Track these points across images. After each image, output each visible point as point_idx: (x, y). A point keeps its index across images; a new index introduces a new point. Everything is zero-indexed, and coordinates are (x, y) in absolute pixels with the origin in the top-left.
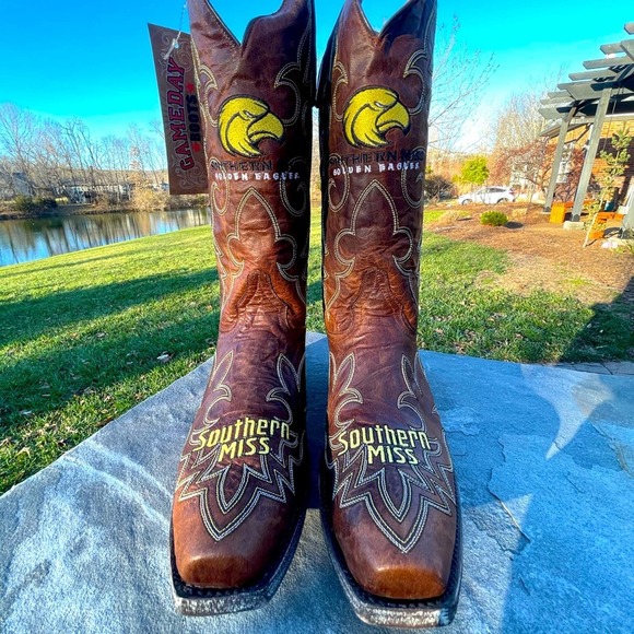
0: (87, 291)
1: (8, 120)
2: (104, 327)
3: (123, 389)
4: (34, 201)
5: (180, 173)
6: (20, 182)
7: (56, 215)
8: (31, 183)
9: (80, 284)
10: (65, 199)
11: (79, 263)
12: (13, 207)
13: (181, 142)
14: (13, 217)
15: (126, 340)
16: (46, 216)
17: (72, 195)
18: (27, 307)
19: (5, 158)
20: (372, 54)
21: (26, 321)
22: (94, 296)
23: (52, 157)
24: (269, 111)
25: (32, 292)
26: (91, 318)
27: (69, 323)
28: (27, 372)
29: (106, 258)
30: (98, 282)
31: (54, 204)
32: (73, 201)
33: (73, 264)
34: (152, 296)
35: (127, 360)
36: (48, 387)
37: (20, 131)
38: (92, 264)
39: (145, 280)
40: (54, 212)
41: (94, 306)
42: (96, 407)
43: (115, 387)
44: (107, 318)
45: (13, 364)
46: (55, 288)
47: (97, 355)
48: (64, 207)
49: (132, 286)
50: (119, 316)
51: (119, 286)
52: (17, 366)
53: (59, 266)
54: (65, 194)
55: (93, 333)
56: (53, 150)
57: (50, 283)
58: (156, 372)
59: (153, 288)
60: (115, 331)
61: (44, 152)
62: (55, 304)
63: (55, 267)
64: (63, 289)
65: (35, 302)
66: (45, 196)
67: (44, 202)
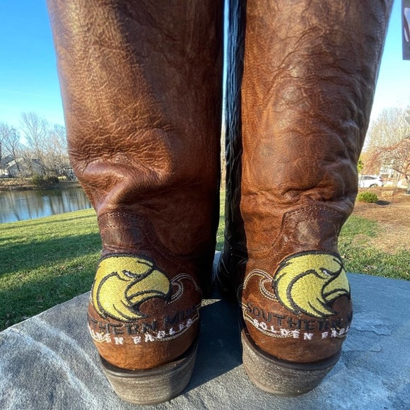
0: (73, 238)
1: (31, 124)
2: (83, 263)
4: (44, 178)
6: (36, 165)
7: (58, 188)
8: (44, 166)
9: (69, 233)
10: (64, 177)
11: (70, 219)
12: (30, 182)
14: (30, 189)
16: (51, 188)
17: (69, 175)
18: (33, 247)
19: (28, 149)
21: (32, 256)
22: (78, 241)
23: (57, 149)
25: (38, 237)
26: (75, 256)
27: (60, 259)
28: (29, 291)
29: (88, 217)
30: (82, 232)
31: (56, 180)
32: (69, 179)
33: (65, 220)
36: (42, 301)
37: (39, 132)
38: (78, 220)
40: (57, 185)
41: (77, 248)
44: (86, 256)
45: (21, 285)
46: (53, 235)
47: (77, 282)
48: (64, 183)
50: (94, 256)
51: (95, 235)
52: (23, 286)
53: (57, 221)
54: (65, 174)
55: (75, 266)
56: (59, 144)
57: (49, 231)
60: (90, 266)
61: (53, 146)
62: (52, 246)
63: (54, 222)
64: (58, 236)
65: (39, 244)
66: (51, 175)
67: (51, 179)
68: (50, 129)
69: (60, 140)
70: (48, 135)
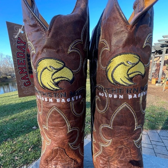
0: (13, 105)
2: (17, 117)
3: (20, 139)
4: (1, 77)
5: (24, 88)
7: (7, 81)
8: (1, 72)
9: (11, 102)
10: (10, 77)
11: (12, 96)
13: (24, 75)
15: (23, 121)
16: (4, 81)
20: (126, 35)
22: (15, 106)
23: (7, 65)
24: (64, 66)
26: (13, 114)
27: (6, 115)
30: (17, 102)
31: (6, 78)
32: (12, 77)
33: (10, 96)
34: (33, 106)
35: (23, 129)
38: (15, 96)
39: (31, 101)
40: (6, 80)
41: (14, 110)
42: (11, 146)
43: (18, 138)
44: (18, 114)
46: (3, 104)
47: (13, 127)
48: (10, 79)
49: (27, 103)
50: (22, 113)
51: (23, 103)
53: (6, 97)
54: (10, 75)
55: (13, 119)
56: (8, 63)
57: (2, 102)
58: (31, 133)
59: (33, 104)
60: (20, 118)
61: (5, 64)
62: (3, 109)
63: (4, 97)
64: (6, 104)
66: (4, 76)
67: (4, 78)
68: (4, 57)
69: (8, 61)
70: (3, 60)
